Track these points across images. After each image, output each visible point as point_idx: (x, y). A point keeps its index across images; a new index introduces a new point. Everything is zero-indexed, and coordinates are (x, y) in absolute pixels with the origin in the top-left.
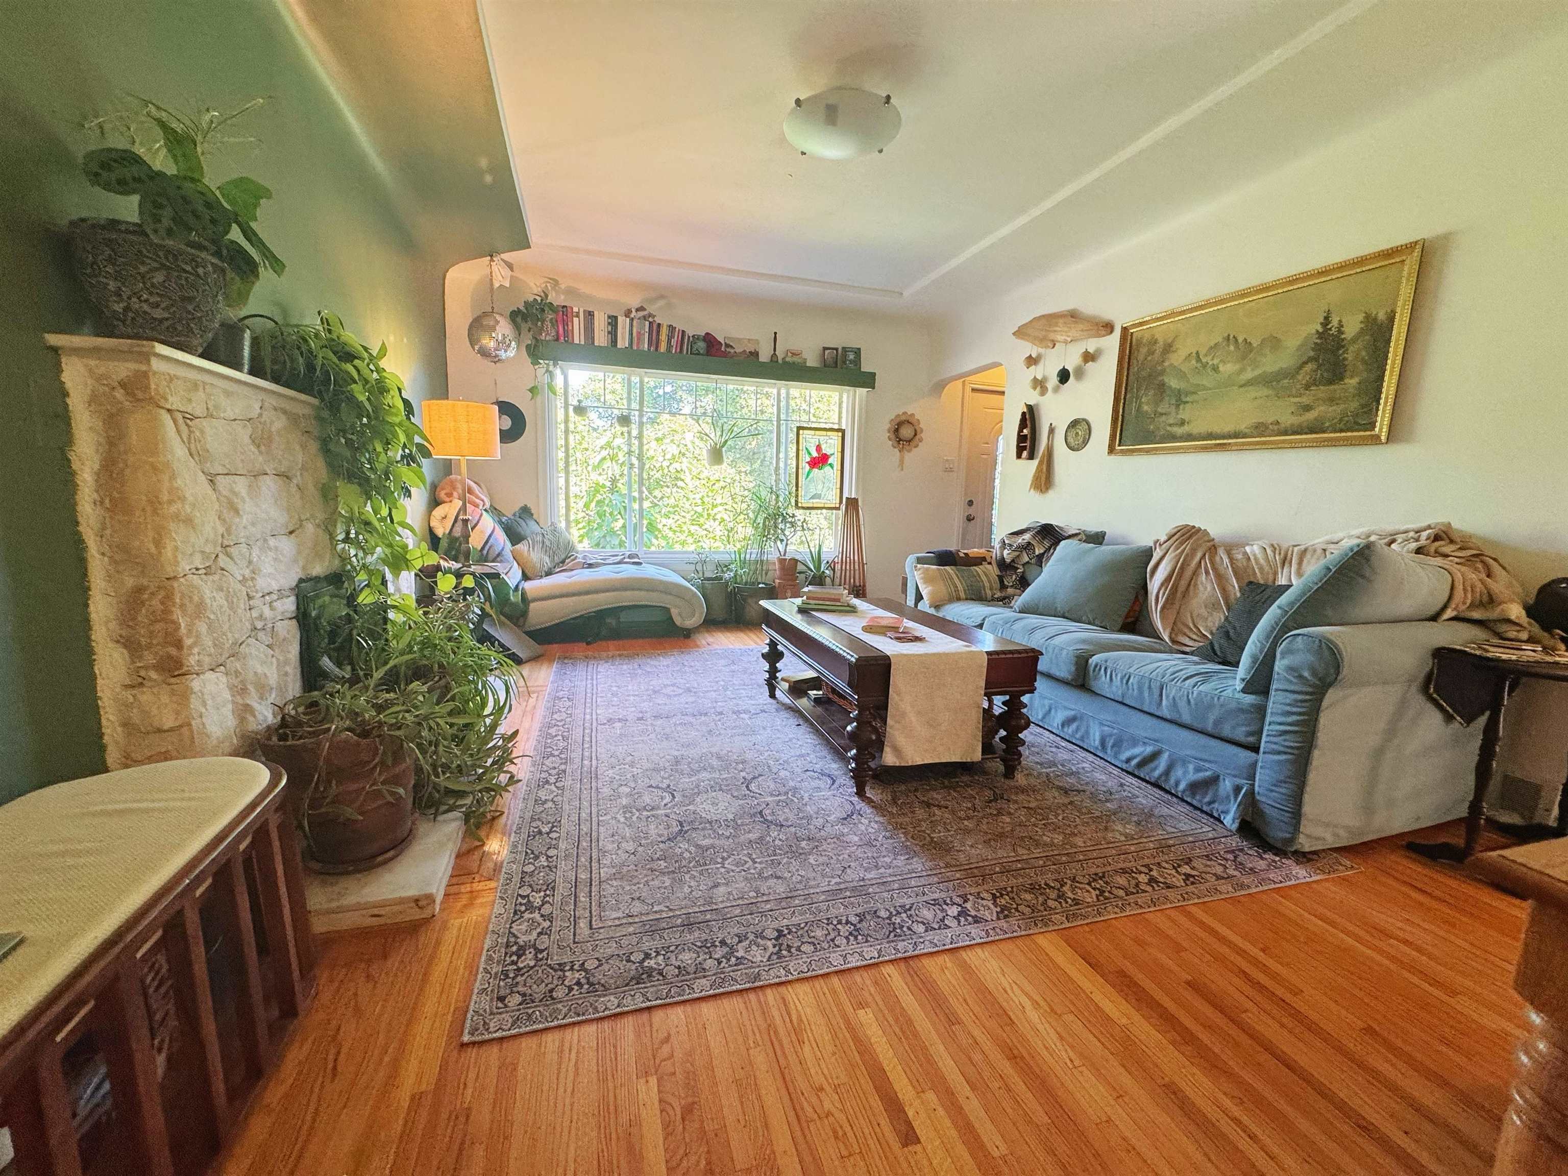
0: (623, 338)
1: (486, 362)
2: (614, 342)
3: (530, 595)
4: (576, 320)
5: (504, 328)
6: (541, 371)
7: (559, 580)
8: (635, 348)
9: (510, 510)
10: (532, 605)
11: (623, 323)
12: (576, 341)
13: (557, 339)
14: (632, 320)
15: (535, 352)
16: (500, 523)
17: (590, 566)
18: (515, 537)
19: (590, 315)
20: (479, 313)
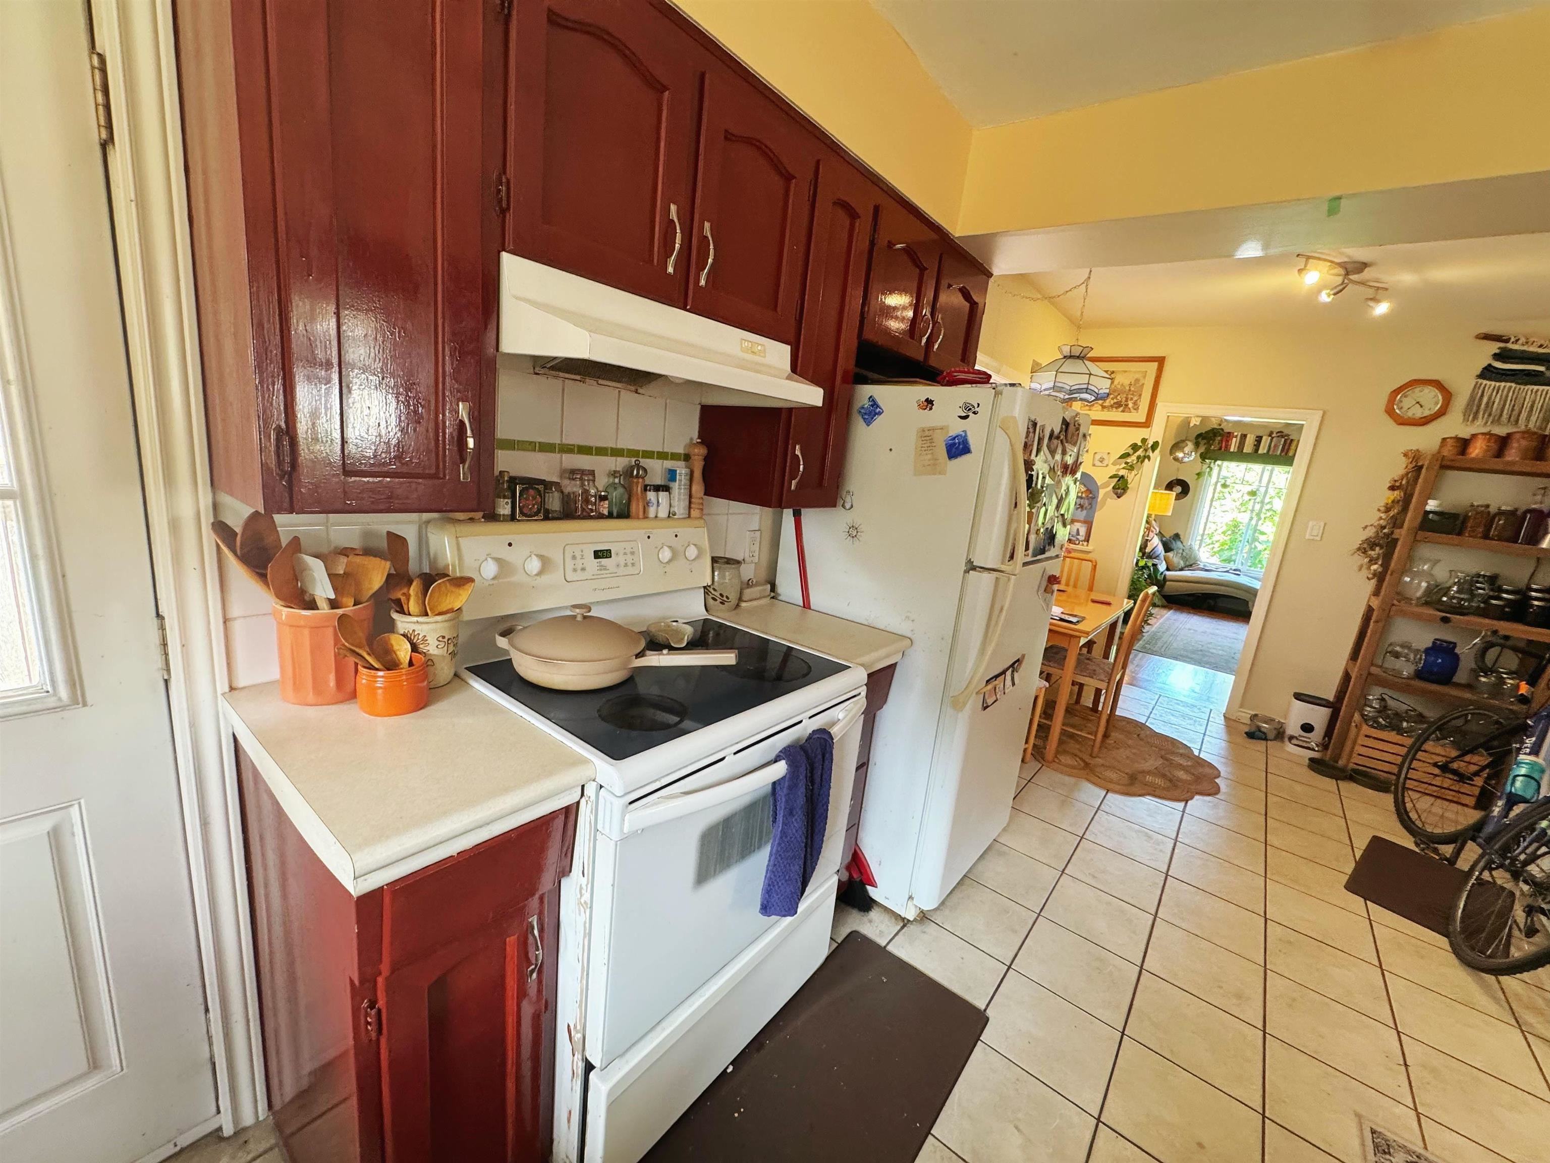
0: (1264, 449)
1: (1177, 463)
2: (1257, 450)
3: (1167, 577)
4: (1234, 439)
5: (1190, 447)
6: (1205, 466)
7: (1187, 574)
8: (1270, 453)
9: (1168, 535)
10: (1167, 583)
11: (1265, 441)
12: (1232, 450)
13: (1220, 449)
14: (1273, 438)
15: (1203, 457)
16: (1162, 541)
17: (1207, 570)
18: (1167, 548)
19: (1244, 436)
20: (1178, 440)
